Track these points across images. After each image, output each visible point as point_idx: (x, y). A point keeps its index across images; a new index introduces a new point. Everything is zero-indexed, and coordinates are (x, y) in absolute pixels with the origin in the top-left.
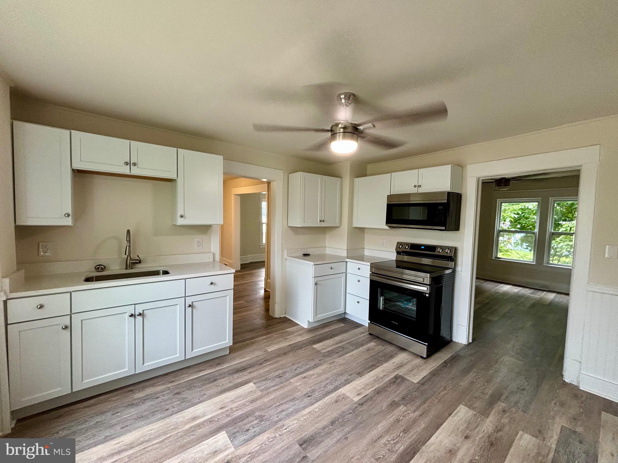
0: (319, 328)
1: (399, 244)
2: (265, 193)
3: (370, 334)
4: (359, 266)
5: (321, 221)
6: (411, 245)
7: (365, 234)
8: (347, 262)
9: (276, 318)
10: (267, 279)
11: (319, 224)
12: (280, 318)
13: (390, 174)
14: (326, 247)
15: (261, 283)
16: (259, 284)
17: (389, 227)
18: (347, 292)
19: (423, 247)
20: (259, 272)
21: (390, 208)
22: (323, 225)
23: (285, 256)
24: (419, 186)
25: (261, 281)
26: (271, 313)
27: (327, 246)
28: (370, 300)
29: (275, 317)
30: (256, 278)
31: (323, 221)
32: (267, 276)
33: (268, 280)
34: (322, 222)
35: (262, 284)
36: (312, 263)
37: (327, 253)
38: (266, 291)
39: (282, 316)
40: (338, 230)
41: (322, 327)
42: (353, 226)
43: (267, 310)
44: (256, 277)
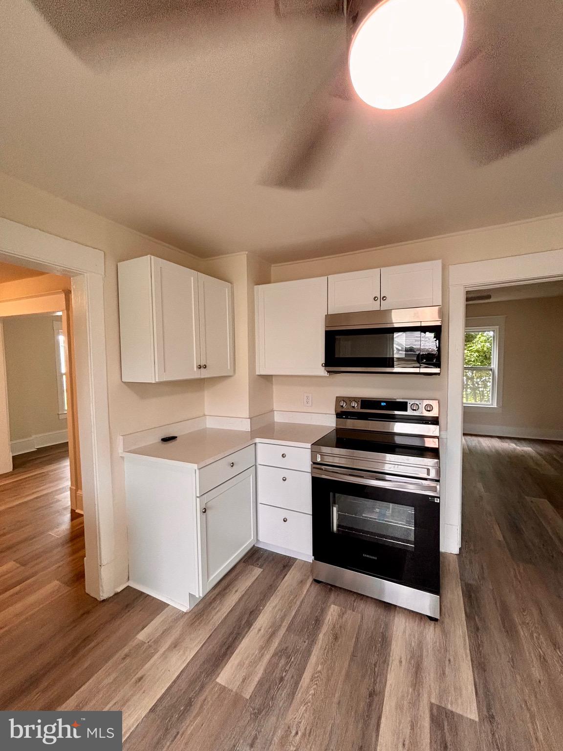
0: (215, 599)
1: (339, 399)
2: (60, 314)
3: (316, 581)
4: (284, 450)
5: (200, 367)
6: (361, 401)
7: (274, 387)
8: (255, 444)
9: (104, 601)
10: (77, 490)
11: (196, 374)
12: (117, 594)
13: (326, 277)
14: (205, 415)
15: (62, 495)
16: (58, 501)
17: (328, 372)
18: (259, 501)
19: (383, 404)
20: (59, 468)
21: (331, 338)
22: (204, 374)
23: (120, 450)
24: (384, 298)
25: (61, 491)
26: (89, 589)
27: (206, 413)
28: (313, 515)
29: (102, 598)
30: (51, 485)
31: (205, 367)
32: (76, 481)
33: (79, 492)
34: (202, 369)
35: (65, 499)
36: (195, 466)
37: (208, 426)
38: (75, 516)
39: (119, 590)
40: (229, 381)
41: (219, 594)
42: (257, 373)
43: (78, 577)
44: (51, 482)
